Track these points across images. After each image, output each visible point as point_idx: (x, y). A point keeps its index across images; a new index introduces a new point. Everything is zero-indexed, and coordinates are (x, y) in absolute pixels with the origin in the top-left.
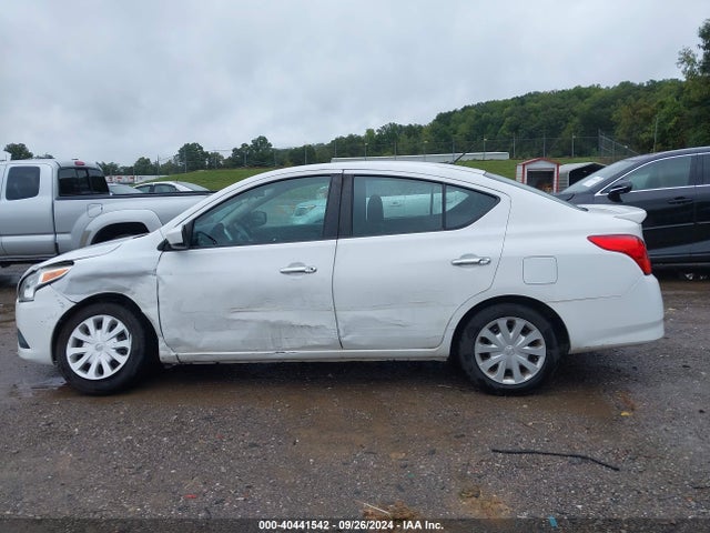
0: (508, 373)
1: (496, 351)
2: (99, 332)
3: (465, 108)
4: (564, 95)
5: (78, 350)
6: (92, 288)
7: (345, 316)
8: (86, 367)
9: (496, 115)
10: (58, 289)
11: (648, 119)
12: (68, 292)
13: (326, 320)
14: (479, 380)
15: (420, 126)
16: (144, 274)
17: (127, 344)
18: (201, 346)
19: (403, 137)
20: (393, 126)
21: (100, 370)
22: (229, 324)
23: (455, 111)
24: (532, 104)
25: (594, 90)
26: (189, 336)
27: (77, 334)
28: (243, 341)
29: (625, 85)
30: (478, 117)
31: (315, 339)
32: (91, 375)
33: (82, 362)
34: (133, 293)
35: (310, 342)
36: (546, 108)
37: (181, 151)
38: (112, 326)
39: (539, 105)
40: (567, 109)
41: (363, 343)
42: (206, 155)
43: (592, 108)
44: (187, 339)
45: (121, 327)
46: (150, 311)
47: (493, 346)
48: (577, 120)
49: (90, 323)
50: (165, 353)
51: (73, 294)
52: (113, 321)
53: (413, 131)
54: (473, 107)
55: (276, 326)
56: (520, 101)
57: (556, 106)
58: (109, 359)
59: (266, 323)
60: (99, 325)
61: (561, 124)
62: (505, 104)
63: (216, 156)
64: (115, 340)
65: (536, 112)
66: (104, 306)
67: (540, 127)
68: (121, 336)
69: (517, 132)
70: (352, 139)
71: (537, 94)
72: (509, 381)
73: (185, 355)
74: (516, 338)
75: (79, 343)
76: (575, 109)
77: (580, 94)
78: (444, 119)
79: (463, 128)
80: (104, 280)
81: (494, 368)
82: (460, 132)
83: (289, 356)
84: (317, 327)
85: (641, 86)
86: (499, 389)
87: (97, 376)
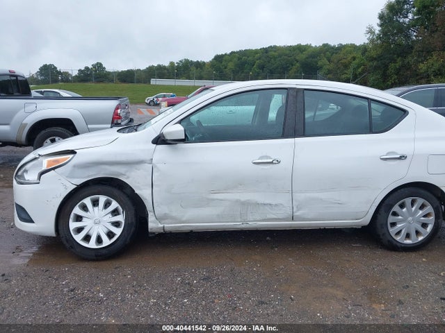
0: (408, 236)
1: (401, 221)
2: (96, 209)
3: (232, 53)
4: (291, 48)
5: (79, 224)
6: (91, 173)
7: (299, 197)
8: (87, 238)
9: (250, 58)
10: (61, 174)
11: (346, 66)
12: (71, 176)
13: (283, 199)
14: (389, 241)
15: (204, 63)
16: (140, 162)
17: (121, 218)
18: (184, 219)
19: (193, 69)
20: (187, 61)
21: (99, 240)
22: (208, 202)
23: (226, 54)
24: (273, 53)
25: (307, 47)
26: (176, 211)
27: (77, 210)
28: (218, 215)
29: (325, 45)
30: (239, 59)
31: (274, 214)
32: (92, 244)
33: (83, 234)
34: (128, 178)
35: (269, 216)
36: (280, 56)
37: (41, 69)
38: (107, 204)
39: (276, 54)
40: (292, 57)
41: (309, 217)
42: (59, 73)
43: (307, 58)
44: (174, 214)
45: (115, 205)
46: (143, 192)
47: (400, 217)
48: (298, 64)
49: (87, 201)
50: (153, 225)
51: (74, 178)
52: (107, 200)
53: (199, 65)
54: (237, 52)
55: (245, 204)
56: (266, 51)
57: (286, 55)
58: (106, 231)
59: (237, 201)
60: (95, 203)
61: (289, 67)
62: (256, 52)
63: (66, 74)
64: (110, 215)
65: (275, 58)
66: (100, 188)
67: (277, 68)
68: (115, 212)
69: (263, 70)
70: (160, 68)
71: (275, 47)
72: (408, 242)
73: (170, 226)
74: (416, 212)
75: (79, 218)
76: (297, 58)
77: (300, 49)
78: (219, 58)
79: (231, 65)
80: (103, 167)
81: (398, 233)
82: (228, 68)
83: (251, 227)
84: (276, 205)
85: (334, 46)
86: (402, 247)
87: (97, 245)
